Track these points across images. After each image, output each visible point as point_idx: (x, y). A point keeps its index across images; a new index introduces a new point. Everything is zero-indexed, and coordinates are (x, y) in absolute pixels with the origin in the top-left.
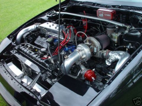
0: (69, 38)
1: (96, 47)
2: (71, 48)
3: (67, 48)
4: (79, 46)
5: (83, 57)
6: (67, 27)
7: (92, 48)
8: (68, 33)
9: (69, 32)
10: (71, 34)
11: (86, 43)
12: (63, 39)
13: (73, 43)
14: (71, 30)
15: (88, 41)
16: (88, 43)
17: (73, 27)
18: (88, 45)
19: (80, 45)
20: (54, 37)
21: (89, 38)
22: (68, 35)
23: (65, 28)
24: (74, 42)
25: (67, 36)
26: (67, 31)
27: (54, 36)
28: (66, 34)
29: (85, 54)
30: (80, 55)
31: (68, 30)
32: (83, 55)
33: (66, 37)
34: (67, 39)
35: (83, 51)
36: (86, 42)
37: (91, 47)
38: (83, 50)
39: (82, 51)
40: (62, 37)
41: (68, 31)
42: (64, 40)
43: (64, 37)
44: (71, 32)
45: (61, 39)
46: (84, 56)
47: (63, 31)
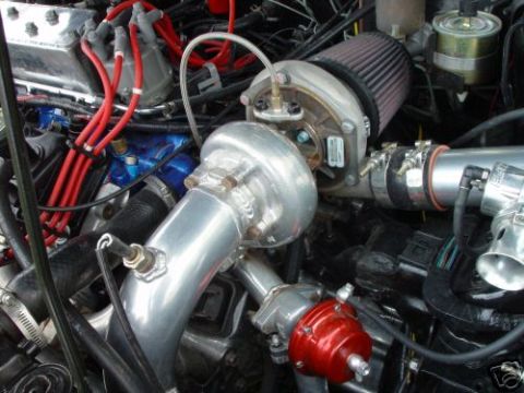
0: (137, 91)
1: (341, 133)
2: (158, 155)
3: (130, 161)
4: (218, 146)
5: (262, 226)
6: (109, 11)
7: (310, 142)
8: (117, 54)
9: (128, 46)
10: (144, 56)
11: (264, 115)
12: (90, 98)
13: (168, 116)
14: (137, 30)
15: (275, 98)
16: (279, 113)
17: (146, 10)
18: (281, 126)
19: (220, 137)
20: (34, 91)
21: (284, 71)
22: (120, 67)
23: (97, 20)
24: (169, 109)
25: (112, 76)
26: (108, 38)
27: (30, 85)
28: (110, 66)
29: (275, 196)
30: (240, 215)
31: (119, 33)
32: (259, 213)
33: (112, 88)
34: (117, 98)
35: (256, 180)
36: (263, 104)
37: (304, 135)
38: (256, 171)
39: (245, 181)
40: (86, 87)
41: (116, 43)
42: (98, 106)
43: (98, 88)
44: (143, 42)
45: (82, 102)
46: (271, 216)
47: (84, 48)
